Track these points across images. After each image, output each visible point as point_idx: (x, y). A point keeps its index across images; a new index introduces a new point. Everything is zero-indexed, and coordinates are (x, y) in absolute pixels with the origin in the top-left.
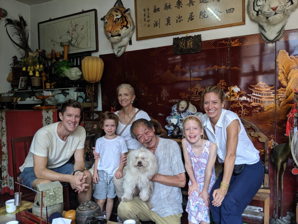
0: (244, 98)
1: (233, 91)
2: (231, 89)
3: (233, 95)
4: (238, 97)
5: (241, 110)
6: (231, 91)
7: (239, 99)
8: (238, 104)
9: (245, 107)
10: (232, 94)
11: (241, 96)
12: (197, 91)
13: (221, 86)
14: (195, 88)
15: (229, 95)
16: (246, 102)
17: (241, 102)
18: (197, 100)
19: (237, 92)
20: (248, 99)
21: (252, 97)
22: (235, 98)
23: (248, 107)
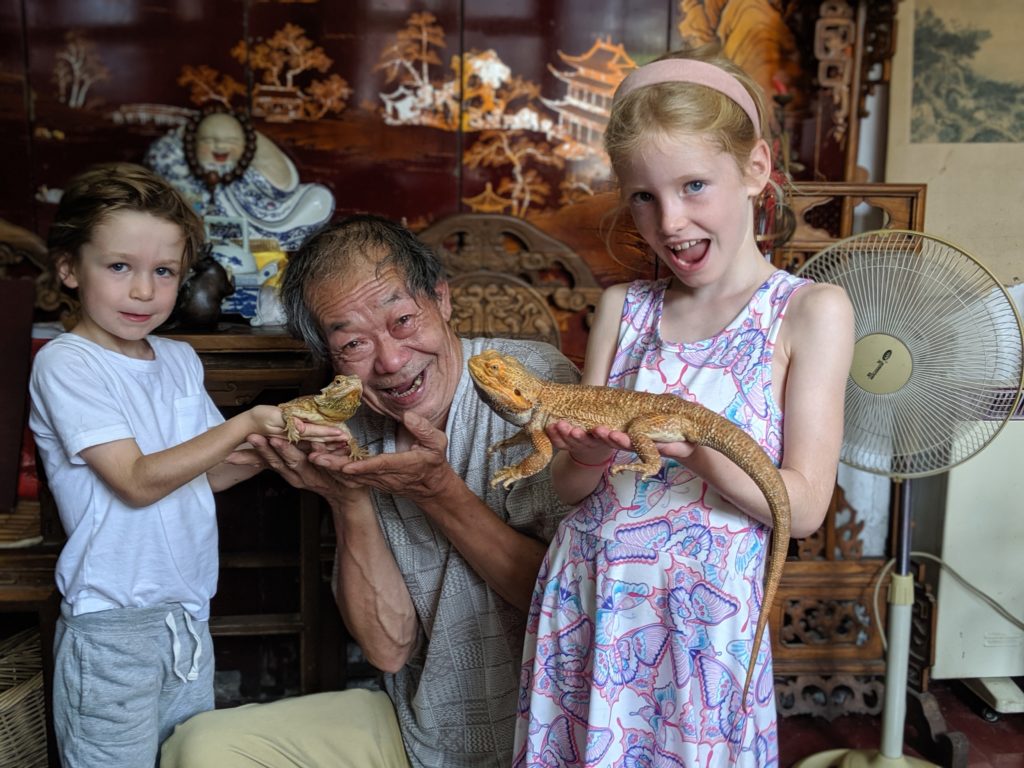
0: (526, 119)
1: (475, 81)
2: (466, 66)
3: (477, 101)
4: (498, 112)
5: (513, 179)
6: (466, 78)
7: (502, 122)
8: (500, 151)
9: (530, 163)
10: (469, 94)
11: (512, 108)
12: (287, 67)
13: (416, 46)
14: (272, 49)
15: (454, 98)
16: (536, 137)
17: (514, 140)
18: (285, 119)
19: (497, 85)
20: (546, 126)
21: (563, 114)
22: (484, 118)
23: (544, 165)
